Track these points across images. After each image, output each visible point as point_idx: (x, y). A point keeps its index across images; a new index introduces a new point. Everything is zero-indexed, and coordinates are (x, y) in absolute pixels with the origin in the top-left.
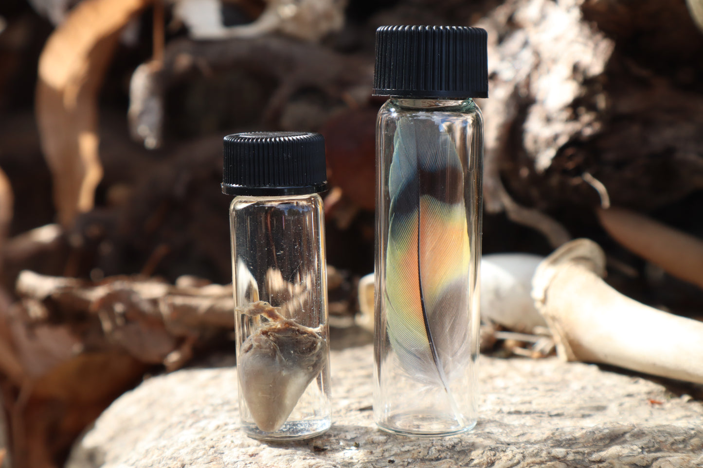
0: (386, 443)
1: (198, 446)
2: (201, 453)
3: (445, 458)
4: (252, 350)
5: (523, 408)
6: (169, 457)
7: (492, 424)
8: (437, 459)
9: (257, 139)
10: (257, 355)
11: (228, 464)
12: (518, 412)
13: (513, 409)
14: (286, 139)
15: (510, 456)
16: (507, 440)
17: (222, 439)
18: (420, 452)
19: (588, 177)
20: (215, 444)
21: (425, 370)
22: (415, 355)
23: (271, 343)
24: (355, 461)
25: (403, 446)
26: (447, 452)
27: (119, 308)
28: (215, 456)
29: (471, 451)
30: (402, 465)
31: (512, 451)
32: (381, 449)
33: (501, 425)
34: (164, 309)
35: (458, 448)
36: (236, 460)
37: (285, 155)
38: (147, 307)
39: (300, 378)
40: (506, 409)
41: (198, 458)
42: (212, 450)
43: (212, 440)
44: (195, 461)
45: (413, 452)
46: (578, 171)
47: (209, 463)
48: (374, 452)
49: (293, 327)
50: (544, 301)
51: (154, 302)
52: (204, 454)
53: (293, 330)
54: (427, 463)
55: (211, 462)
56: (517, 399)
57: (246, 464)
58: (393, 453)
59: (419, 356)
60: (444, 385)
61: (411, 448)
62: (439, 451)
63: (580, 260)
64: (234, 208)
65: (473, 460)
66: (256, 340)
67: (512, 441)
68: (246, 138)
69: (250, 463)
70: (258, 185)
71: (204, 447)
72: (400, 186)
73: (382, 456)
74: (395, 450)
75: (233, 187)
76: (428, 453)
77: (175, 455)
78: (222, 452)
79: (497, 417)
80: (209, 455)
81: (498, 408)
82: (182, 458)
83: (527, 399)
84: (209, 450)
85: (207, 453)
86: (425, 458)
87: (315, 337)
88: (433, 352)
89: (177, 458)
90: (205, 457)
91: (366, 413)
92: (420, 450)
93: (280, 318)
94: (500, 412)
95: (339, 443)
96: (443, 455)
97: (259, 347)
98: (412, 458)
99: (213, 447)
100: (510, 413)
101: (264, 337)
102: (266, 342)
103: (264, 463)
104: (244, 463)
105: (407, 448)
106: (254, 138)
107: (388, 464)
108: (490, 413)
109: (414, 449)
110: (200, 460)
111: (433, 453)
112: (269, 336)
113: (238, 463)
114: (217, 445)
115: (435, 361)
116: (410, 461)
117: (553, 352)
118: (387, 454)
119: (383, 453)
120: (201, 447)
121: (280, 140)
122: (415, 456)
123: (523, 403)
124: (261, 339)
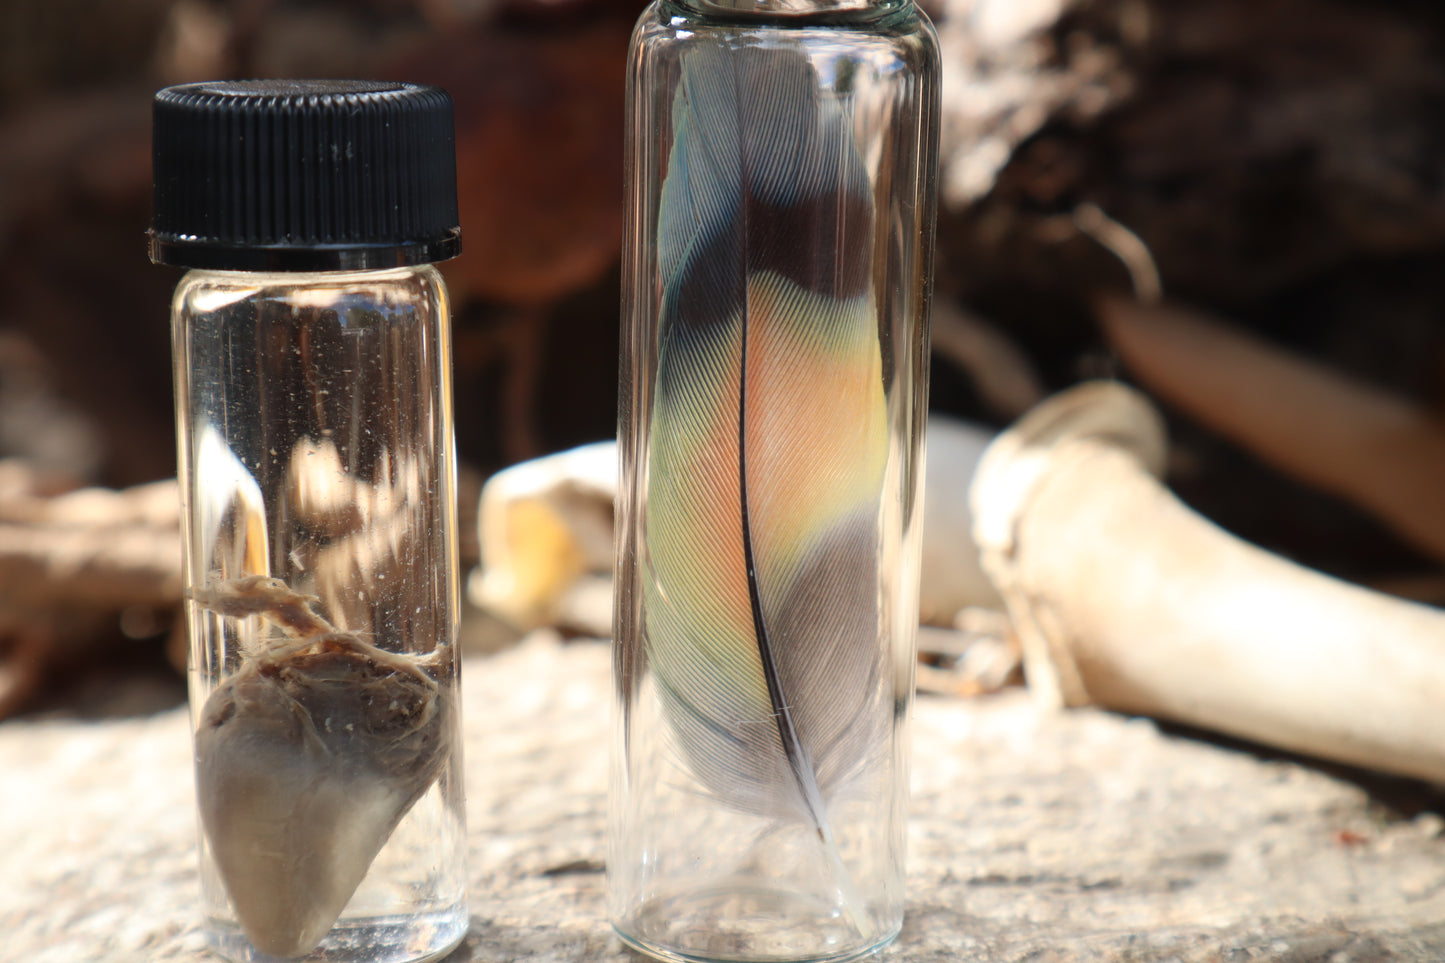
4: (234, 720)
5: (1010, 865)
7: (938, 921)
9: (253, 100)
10: (249, 736)
12: (997, 879)
13: (982, 872)
14: (341, 100)
19: (1092, 218)
21: (759, 776)
22: (728, 734)
23: (287, 702)
33: (961, 921)
37: (335, 148)
39: (377, 802)
40: (963, 869)
46: (1065, 204)
49: (355, 654)
50: (1012, 553)
53: (357, 664)
56: (983, 838)
59: (741, 736)
60: (815, 820)
64: (187, 308)
66: (244, 692)
68: (219, 97)
70: (269, 238)
72: (690, 246)
79: (945, 896)
81: (940, 869)
83: (1011, 835)
87: (418, 681)
88: (783, 725)
91: (569, 885)
93: (316, 627)
94: (948, 879)
97: (254, 710)
100: (975, 882)
101: (268, 683)
102: (275, 698)
106: (244, 98)
108: (923, 884)
112: (284, 679)
115: (789, 751)
117: (1018, 677)
121: (320, 103)
123: (1004, 849)
124: (258, 690)
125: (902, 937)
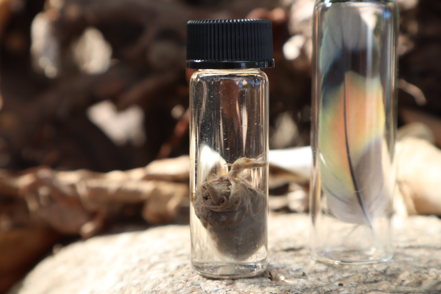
0: (326, 271)
1: (174, 281)
2: (180, 286)
3: (382, 280)
5: (413, 244)
6: (151, 291)
8: (376, 281)
11: (210, 292)
12: (411, 247)
13: (408, 245)
15: (435, 276)
16: (422, 265)
17: (192, 275)
18: (360, 277)
20: (188, 278)
24: (309, 287)
25: (343, 273)
26: (382, 276)
27: (43, 191)
28: (193, 288)
29: (398, 274)
30: (353, 287)
31: (435, 272)
32: (326, 276)
33: (406, 256)
34: (82, 190)
35: (389, 272)
36: (216, 288)
38: (67, 191)
40: (401, 245)
41: (179, 290)
42: (189, 284)
43: (183, 275)
44: (178, 292)
45: (354, 277)
47: (191, 293)
48: (321, 279)
51: (73, 186)
52: (183, 287)
54: (369, 285)
55: (193, 292)
56: (404, 238)
57: (226, 291)
58: (337, 278)
61: (351, 274)
62: (376, 275)
63: (421, 137)
65: (403, 281)
67: (426, 266)
69: (230, 291)
70: (222, 59)
71: (180, 281)
73: (329, 281)
74: (338, 276)
75: (197, 63)
76: (367, 277)
77: (156, 289)
78: (197, 284)
79: (399, 251)
80: (188, 287)
81: (395, 245)
82: (165, 291)
84: (186, 283)
85: (185, 286)
86: (366, 281)
89: (159, 291)
90: (184, 288)
91: (291, 253)
92: (360, 275)
94: (398, 247)
95: (289, 274)
96: (379, 278)
98: (355, 282)
99: (187, 281)
100: (406, 248)
103: (241, 290)
104: (225, 291)
105: (346, 274)
107: (339, 287)
109: (353, 275)
110: (181, 291)
111: (371, 277)
113: (219, 290)
114: (190, 279)
116: (356, 283)
118: (332, 280)
119: (329, 279)
120: (176, 282)
122: (357, 280)
123: (411, 240)
125: (393, 258)
